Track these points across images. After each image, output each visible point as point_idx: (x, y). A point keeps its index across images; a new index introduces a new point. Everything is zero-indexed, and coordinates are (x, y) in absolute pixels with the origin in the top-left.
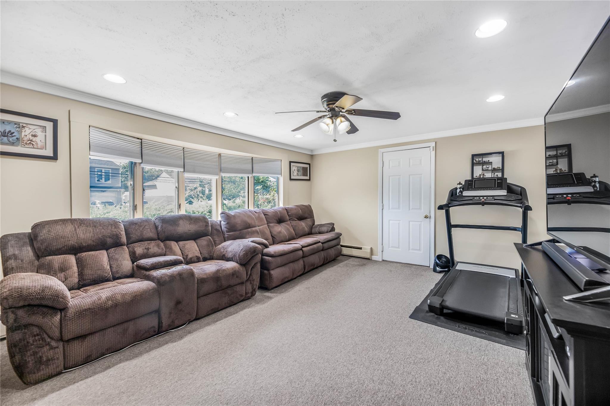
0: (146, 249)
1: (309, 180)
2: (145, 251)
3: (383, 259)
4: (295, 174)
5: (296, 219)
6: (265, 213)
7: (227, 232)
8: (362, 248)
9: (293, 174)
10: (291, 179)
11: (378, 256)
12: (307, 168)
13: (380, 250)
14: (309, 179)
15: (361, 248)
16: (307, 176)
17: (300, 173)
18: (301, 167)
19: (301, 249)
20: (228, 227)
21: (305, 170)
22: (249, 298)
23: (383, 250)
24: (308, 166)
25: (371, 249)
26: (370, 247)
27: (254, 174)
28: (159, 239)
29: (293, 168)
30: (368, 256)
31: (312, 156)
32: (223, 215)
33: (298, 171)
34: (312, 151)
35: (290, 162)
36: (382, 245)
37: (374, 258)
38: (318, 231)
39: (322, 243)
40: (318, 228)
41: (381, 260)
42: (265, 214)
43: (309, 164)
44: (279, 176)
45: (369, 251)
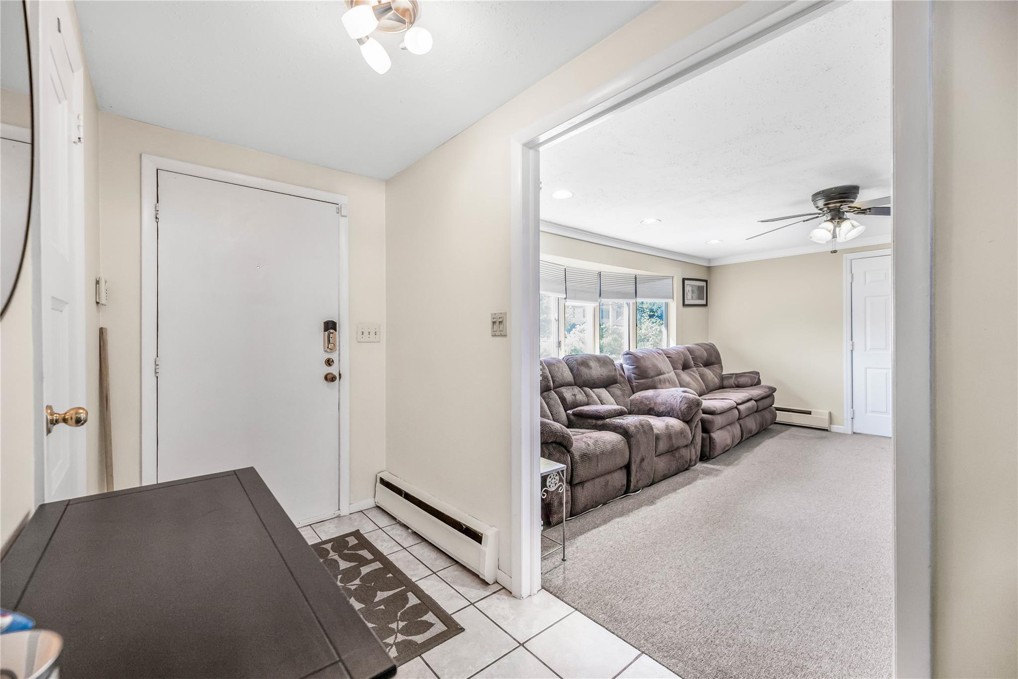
0: (573, 395)
1: (706, 305)
2: (573, 397)
3: (855, 431)
4: (689, 297)
5: (702, 365)
6: (668, 354)
7: (636, 379)
8: (811, 412)
9: (687, 297)
10: (684, 305)
11: (843, 425)
12: (704, 287)
13: (847, 415)
14: (705, 303)
15: (809, 413)
16: (704, 299)
17: (695, 296)
18: (695, 286)
19: (736, 408)
20: (637, 373)
21: (700, 289)
22: (687, 469)
23: (853, 416)
24: (704, 284)
25: (830, 414)
26: (828, 411)
27: (639, 300)
28: (576, 384)
29: (687, 288)
30: (825, 425)
31: (709, 269)
32: (628, 355)
33: (693, 292)
34: (709, 260)
35: (684, 280)
36: (852, 408)
37: (835, 428)
38: (734, 384)
39: (756, 401)
40: (734, 378)
41: (850, 432)
42: (668, 356)
43: (706, 281)
44: (669, 301)
45: (827, 417)
